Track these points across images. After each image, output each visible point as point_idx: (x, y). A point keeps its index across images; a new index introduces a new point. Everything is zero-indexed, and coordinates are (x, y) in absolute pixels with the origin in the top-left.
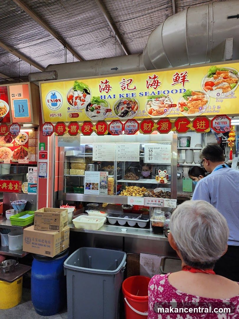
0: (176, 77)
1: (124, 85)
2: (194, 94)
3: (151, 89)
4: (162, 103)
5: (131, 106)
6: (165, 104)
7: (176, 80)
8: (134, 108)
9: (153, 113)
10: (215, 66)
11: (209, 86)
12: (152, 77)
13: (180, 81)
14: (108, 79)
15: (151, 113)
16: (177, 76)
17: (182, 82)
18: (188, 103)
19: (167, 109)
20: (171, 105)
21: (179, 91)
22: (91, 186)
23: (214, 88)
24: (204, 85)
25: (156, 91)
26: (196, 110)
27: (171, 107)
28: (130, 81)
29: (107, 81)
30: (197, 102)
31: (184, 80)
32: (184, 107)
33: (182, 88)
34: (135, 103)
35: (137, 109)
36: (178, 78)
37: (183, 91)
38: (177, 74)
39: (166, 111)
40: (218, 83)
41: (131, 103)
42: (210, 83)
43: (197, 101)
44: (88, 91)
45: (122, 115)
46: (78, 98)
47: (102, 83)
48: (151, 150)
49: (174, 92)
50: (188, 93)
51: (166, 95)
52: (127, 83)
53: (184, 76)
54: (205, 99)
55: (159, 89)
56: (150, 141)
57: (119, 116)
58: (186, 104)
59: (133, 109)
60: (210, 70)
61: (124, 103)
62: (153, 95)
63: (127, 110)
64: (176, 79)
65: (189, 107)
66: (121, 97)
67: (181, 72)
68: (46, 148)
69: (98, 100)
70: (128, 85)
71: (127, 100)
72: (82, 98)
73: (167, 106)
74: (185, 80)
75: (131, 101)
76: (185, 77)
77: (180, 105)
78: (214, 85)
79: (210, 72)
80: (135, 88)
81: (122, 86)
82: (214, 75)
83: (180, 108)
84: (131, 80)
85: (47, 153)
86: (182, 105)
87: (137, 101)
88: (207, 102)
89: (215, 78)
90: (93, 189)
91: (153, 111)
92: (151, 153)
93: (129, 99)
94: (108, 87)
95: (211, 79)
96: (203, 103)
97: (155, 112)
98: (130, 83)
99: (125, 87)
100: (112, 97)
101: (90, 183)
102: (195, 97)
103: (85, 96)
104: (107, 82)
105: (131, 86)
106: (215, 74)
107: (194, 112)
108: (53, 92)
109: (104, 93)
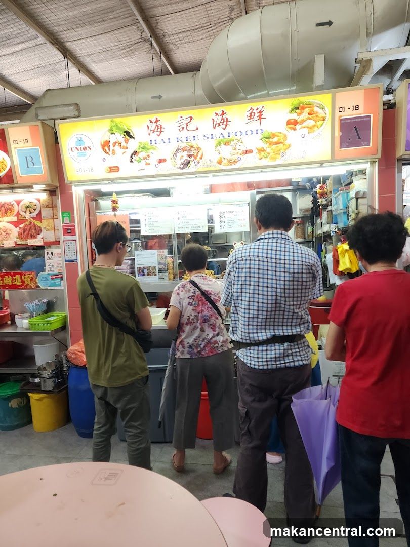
0: (251, 114)
1: (181, 124)
2: (274, 135)
3: (219, 130)
4: (234, 149)
5: (192, 153)
6: (237, 149)
7: (251, 117)
8: (197, 155)
9: (223, 162)
10: (297, 99)
11: (293, 123)
12: (220, 113)
13: (256, 118)
14: (159, 116)
15: (220, 162)
16: (252, 112)
17: (259, 120)
18: (267, 148)
19: (241, 156)
20: (246, 151)
21: (255, 132)
22: (146, 272)
23: (298, 127)
24: (286, 124)
25: (225, 133)
26: (278, 156)
27: (246, 153)
28: (189, 119)
29: (158, 119)
30: (278, 147)
31: (260, 117)
32: (263, 153)
33: (259, 128)
34: (198, 149)
35: (201, 158)
36: (253, 114)
37: (259, 132)
38: (251, 109)
39: (239, 159)
40: (303, 121)
41: (193, 149)
42: (292, 121)
43: (278, 145)
44: (131, 134)
45: (182, 166)
46: (117, 144)
47: (151, 121)
48: (222, 215)
49: (249, 133)
50: (266, 135)
51: (239, 138)
52: (187, 122)
53: (260, 112)
54: (287, 143)
55: (228, 129)
56: (220, 202)
57: (178, 168)
58: (265, 149)
59: (195, 158)
60: (292, 104)
61: (183, 150)
62: (221, 137)
63: (189, 159)
64: (251, 115)
65: (269, 154)
66: (179, 141)
67: (256, 106)
68: (72, 220)
69: (146, 146)
70: (187, 124)
71: (188, 146)
72: (123, 144)
73: (240, 152)
74: (262, 117)
75: (193, 147)
76: (262, 113)
77: (257, 151)
78: (298, 123)
79: (292, 107)
80: (197, 129)
81: (179, 126)
82: (297, 111)
83: (258, 155)
84: (191, 118)
85: (74, 226)
86: (261, 151)
87: (200, 147)
88: (290, 146)
89: (299, 114)
90: (148, 274)
91: (223, 159)
92: (222, 219)
93: (190, 144)
94: (159, 127)
95: (294, 116)
96: (285, 147)
97: (226, 160)
98: (191, 121)
99: (183, 128)
100: (167, 141)
101: (144, 268)
102: (275, 140)
103: (126, 141)
104: (157, 121)
105: (192, 126)
106: (297, 109)
107: (274, 159)
108: (79, 137)
109: (154, 136)
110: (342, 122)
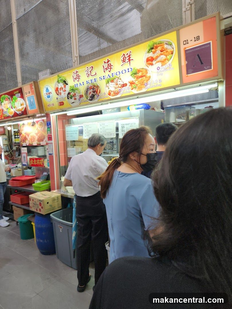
0: (123, 58)
1: (88, 72)
2: (139, 71)
3: (107, 72)
4: (116, 84)
5: (95, 90)
6: (118, 84)
7: (124, 61)
8: (97, 91)
9: (111, 94)
10: (152, 41)
11: (150, 61)
12: (106, 61)
13: (127, 61)
15: (109, 94)
16: (124, 57)
17: (129, 62)
18: (135, 81)
19: (120, 89)
20: (123, 84)
21: (127, 71)
23: (154, 62)
24: (146, 61)
25: (110, 74)
26: (143, 86)
27: (123, 87)
28: (91, 68)
30: (142, 79)
31: (129, 60)
32: (133, 85)
33: (129, 67)
34: (98, 87)
35: (100, 93)
36: (125, 58)
37: (130, 70)
38: (124, 55)
39: (120, 91)
40: (157, 57)
41: (95, 87)
42: (150, 58)
43: (142, 78)
44: (66, 82)
45: (91, 98)
46: (61, 89)
48: (123, 126)
49: (124, 72)
50: (134, 71)
51: (118, 76)
52: (90, 71)
53: (129, 56)
54: (148, 75)
55: (112, 72)
57: (89, 100)
58: (134, 82)
59: (97, 93)
60: (149, 46)
61: (90, 88)
62: (109, 77)
63: (93, 94)
64: (124, 59)
65: (137, 85)
66: (88, 83)
67: (126, 52)
69: (73, 88)
70: (90, 72)
71: (92, 85)
72: (64, 88)
73: (120, 86)
74: (131, 59)
75: (95, 86)
76: (130, 56)
77: (129, 84)
78: (154, 59)
79: (149, 48)
80: (96, 74)
81: (87, 74)
82: (153, 50)
83: (130, 87)
84: (92, 67)
86: (132, 83)
87: (98, 85)
88: (150, 77)
89: (154, 53)
91: (111, 92)
92: (123, 129)
93: (93, 84)
95: (151, 55)
96: (147, 79)
97: (113, 92)
98: (92, 70)
99: (89, 74)
100: (82, 84)
102: (140, 74)
103: (65, 87)
105: (93, 73)
106: (152, 48)
107: (140, 88)
108: (46, 87)
109: (76, 82)
110: (187, 52)
